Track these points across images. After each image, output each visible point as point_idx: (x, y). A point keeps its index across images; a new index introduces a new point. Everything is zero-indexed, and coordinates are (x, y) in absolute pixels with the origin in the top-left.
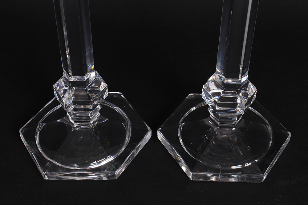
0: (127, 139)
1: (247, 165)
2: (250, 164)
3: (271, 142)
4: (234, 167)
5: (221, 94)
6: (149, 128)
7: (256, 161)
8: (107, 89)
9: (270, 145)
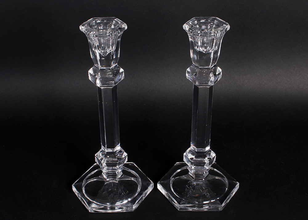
0: (139, 190)
1: (212, 201)
2: (214, 200)
3: (227, 189)
4: (205, 202)
5: (194, 158)
6: (152, 182)
7: (218, 198)
8: (127, 157)
9: (226, 190)
